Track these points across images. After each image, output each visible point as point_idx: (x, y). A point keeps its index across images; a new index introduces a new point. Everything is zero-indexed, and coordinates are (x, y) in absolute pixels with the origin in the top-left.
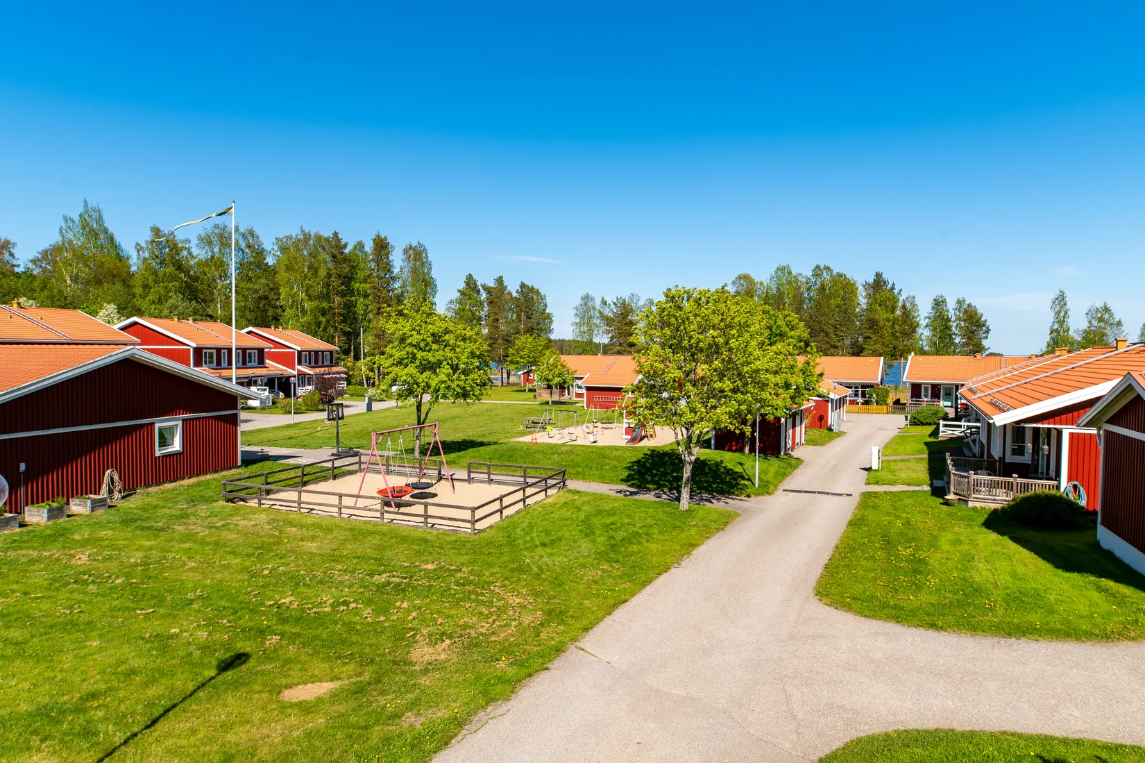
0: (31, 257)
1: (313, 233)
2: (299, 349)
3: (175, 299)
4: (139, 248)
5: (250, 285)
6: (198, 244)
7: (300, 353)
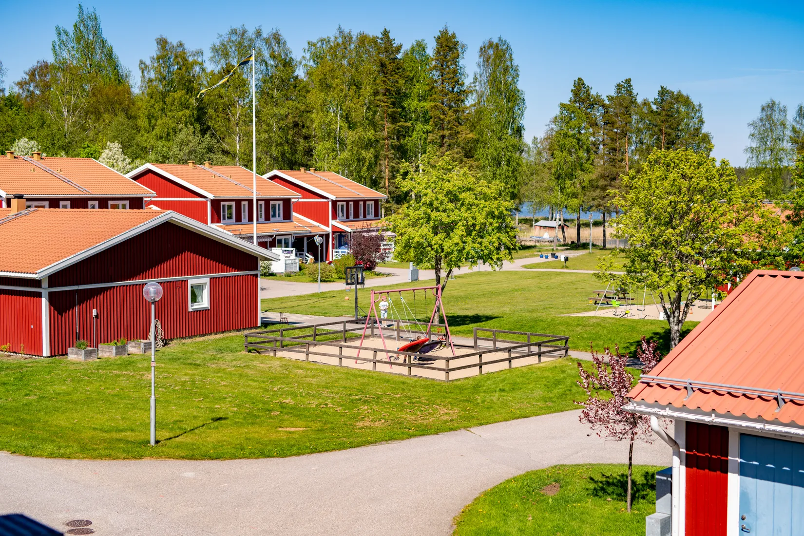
0: (19, 79)
1: (354, 34)
2: (334, 198)
3: (186, 133)
4: (143, 67)
5: (276, 110)
6: (212, 58)
7: (334, 203)
